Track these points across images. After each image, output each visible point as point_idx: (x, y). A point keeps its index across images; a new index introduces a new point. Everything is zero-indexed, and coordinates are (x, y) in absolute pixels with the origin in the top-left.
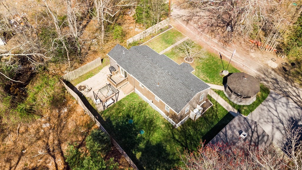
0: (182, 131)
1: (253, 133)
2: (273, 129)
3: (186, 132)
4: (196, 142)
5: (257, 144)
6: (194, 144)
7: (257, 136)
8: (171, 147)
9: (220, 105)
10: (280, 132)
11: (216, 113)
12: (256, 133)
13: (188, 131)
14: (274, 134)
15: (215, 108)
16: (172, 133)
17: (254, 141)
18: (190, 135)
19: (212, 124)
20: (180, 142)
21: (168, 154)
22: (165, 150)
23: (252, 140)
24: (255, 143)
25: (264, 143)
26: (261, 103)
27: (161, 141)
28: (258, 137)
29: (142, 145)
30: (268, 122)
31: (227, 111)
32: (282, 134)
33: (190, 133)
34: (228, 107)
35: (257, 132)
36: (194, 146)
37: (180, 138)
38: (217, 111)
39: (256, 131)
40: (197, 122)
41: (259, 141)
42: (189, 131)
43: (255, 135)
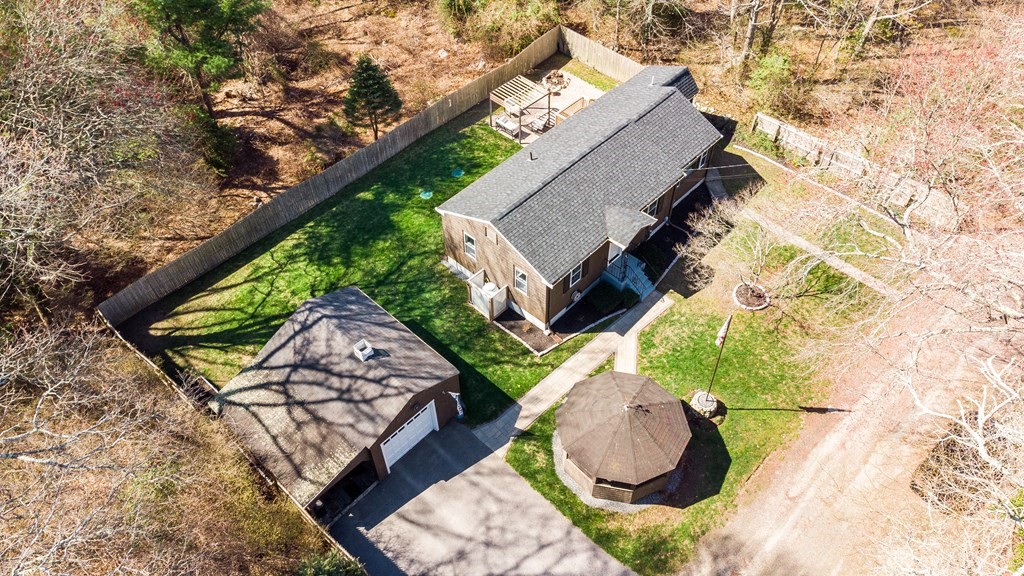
0: (434, 274)
1: (378, 381)
2: (459, 536)
3: (430, 283)
4: (400, 305)
5: (346, 396)
6: (396, 300)
7: (368, 396)
8: (383, 250)
9: (541, 377)
10: (445, 560)
11: (508, 362)
12: (376, 394)
13: (433, 286)
14: (436, 535)
15: (526, 363)
16: (425, 252)
17: (355, 387)
18: (421, 291)
19: (461, 347)
20: (398, 269)
21: (364, 244)
22: (375, 238)
23: (355, 382)
24: (349, 390)
25: (350, 419)
26: (575, 523)
27: (400, 230)
28: (368, 402)
29: (391, 197)
30: (489, 529)
31: (521, 393)
32: (438, 565)
33: (428, 292)
34: (536, 400)
35: (381, 396)
36: (388, 299)
37: (411, 268)
38: (518, 365)
39: (385, 393)
40: (466, 309)
41: (356, 402)
42: (434, 290)
43: (372, 390)
